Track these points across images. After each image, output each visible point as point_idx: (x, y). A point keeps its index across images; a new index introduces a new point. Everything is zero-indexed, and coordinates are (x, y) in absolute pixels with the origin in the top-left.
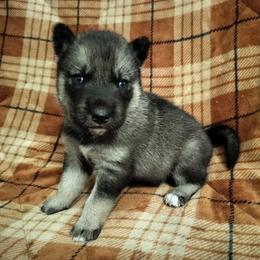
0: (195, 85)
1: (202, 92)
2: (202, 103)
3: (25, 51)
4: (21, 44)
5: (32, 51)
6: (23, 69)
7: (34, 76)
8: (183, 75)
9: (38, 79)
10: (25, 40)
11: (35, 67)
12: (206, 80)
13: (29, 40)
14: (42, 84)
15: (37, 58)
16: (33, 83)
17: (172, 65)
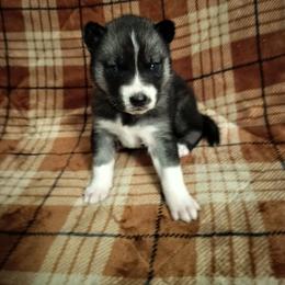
0: (213, 29)
1: (220, 36)
2: (221, 47)
3: (28, 25)
4: (22, 17)
5: (35, 24)
6: (30, 45)
7: (44, 50)
8: (199, 21)
9: (49, 54)
10: (24, 12)
11: (43, 40)
12: (224, 23)
13: (28, 12)
14: (54, 58)
15: (42, 31)
16: (45, 58)
17: (186, 13)
